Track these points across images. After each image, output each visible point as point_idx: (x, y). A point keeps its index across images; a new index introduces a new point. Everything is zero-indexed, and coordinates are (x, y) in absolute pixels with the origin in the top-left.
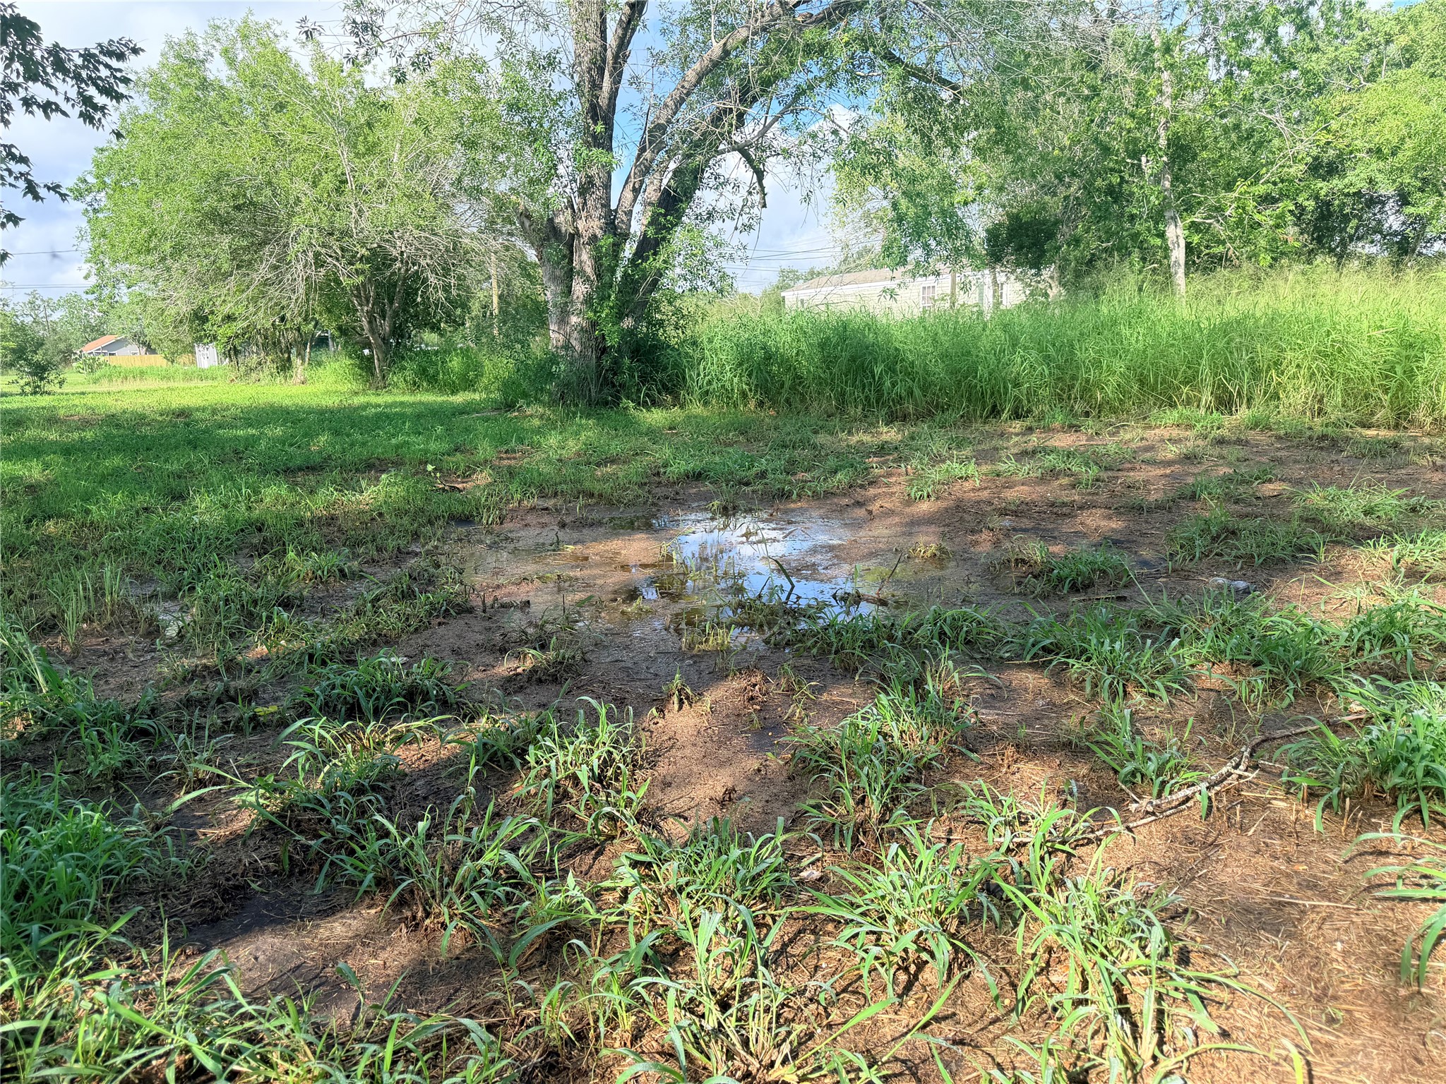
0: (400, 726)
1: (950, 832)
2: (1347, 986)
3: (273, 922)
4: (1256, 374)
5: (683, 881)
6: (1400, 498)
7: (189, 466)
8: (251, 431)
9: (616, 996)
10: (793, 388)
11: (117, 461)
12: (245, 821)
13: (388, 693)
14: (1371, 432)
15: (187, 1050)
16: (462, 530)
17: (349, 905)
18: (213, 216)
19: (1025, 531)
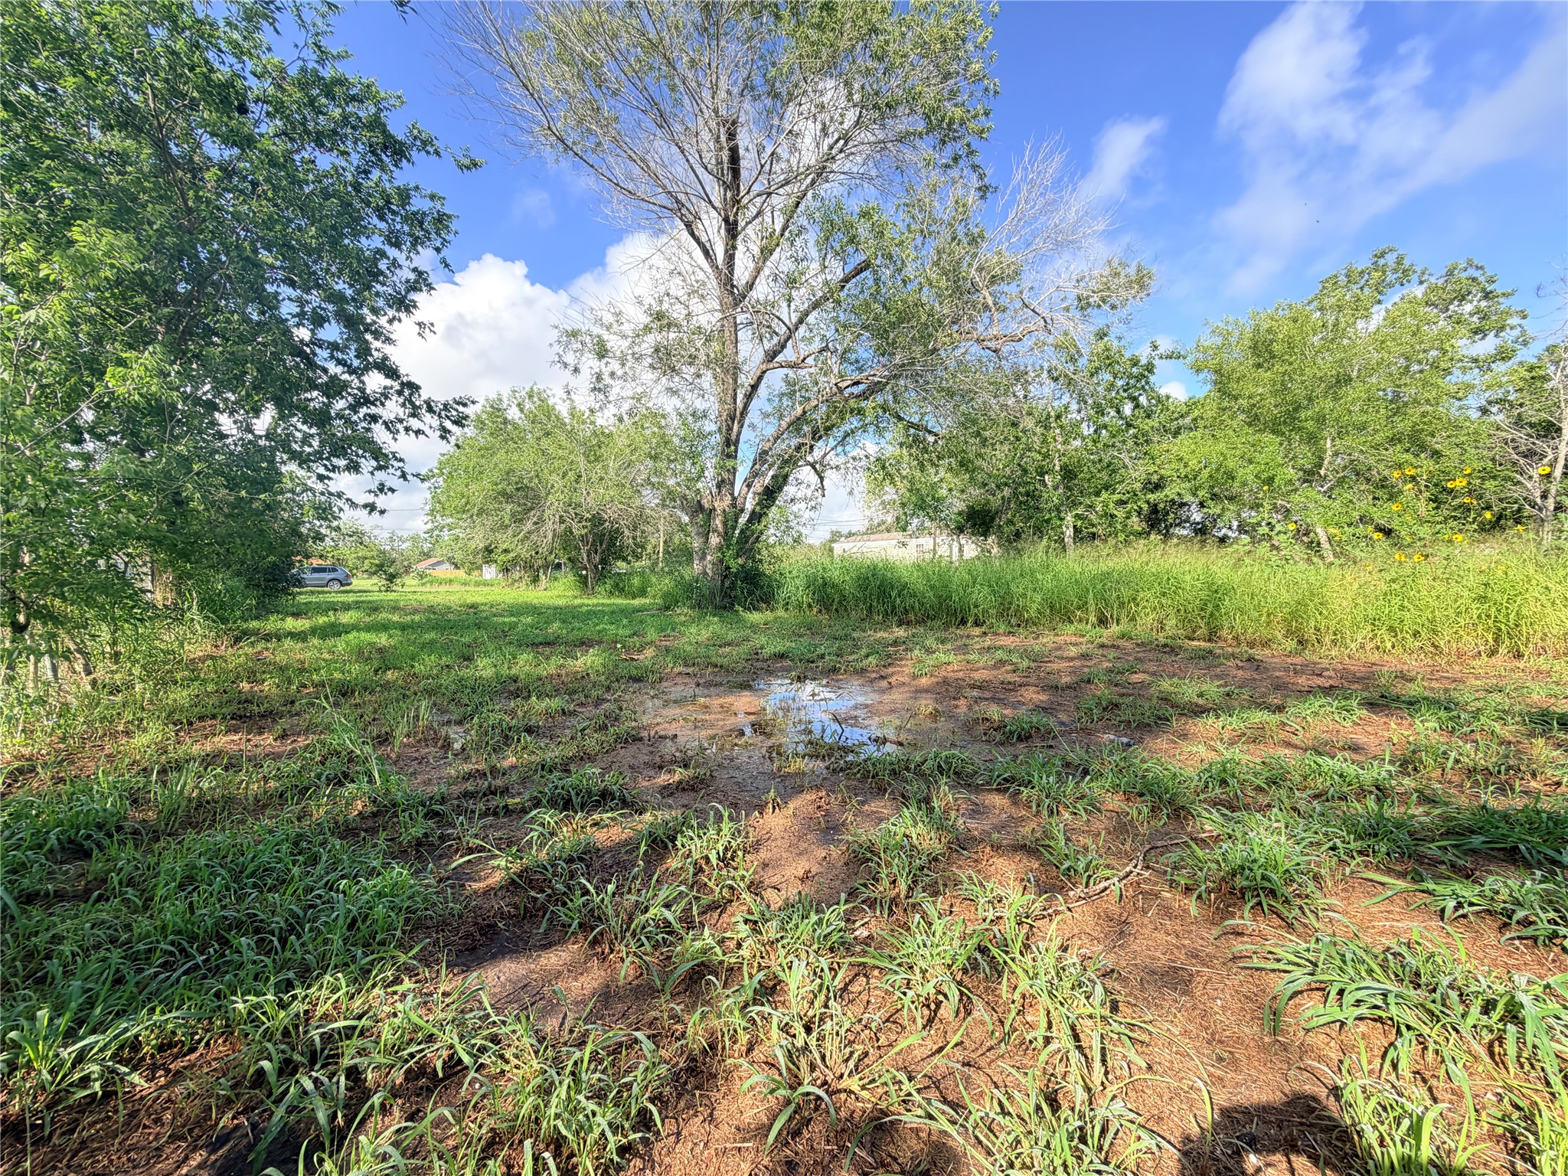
0: (597, 817)
1: (952, 906)
2: (1227, 1033)
3: (512, 951)
4: (1122, 605)
5: (779, 936)
6: (1218, 687)
7: (475, 640)
8: (514, 619)
9: (737, 1020)
10: (840, 602)
11: (432, 635)
12: (497, 878)
13: (589, 793)
14: (1195, 643)
15: (452, 1047)
16: (636, 685)
17: (562, 941)
18: (504, 493)
19: (987, 699)
